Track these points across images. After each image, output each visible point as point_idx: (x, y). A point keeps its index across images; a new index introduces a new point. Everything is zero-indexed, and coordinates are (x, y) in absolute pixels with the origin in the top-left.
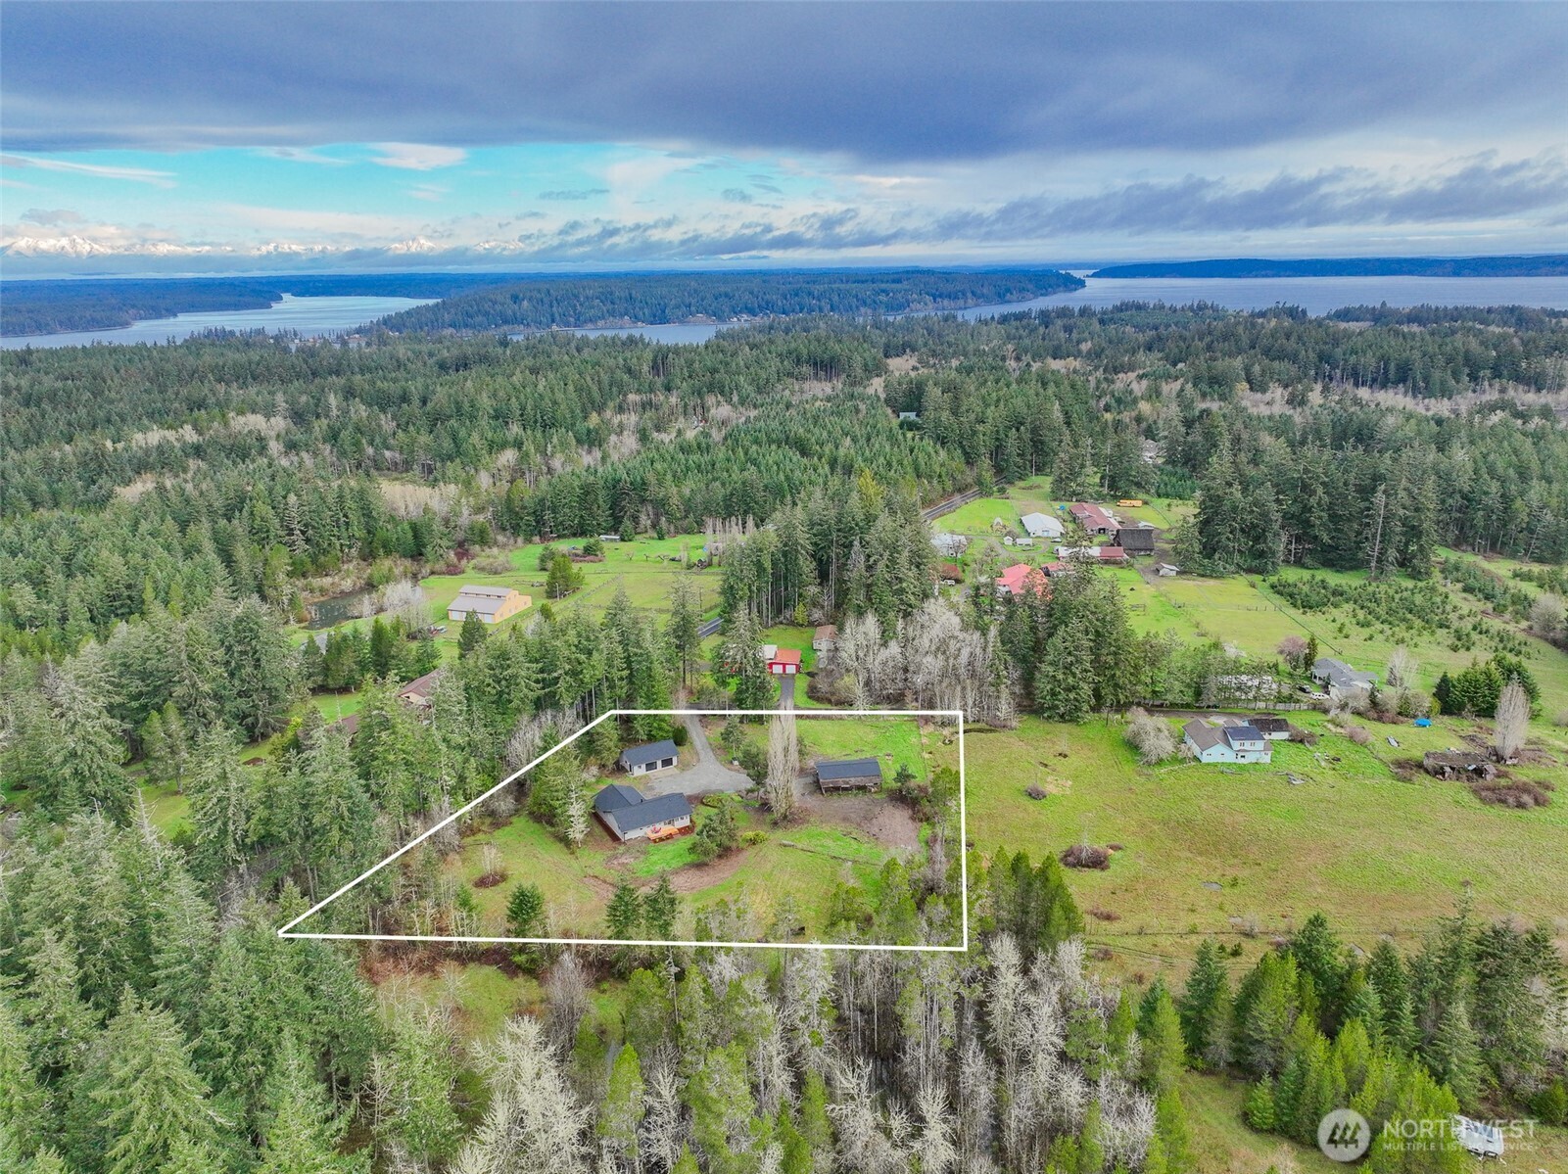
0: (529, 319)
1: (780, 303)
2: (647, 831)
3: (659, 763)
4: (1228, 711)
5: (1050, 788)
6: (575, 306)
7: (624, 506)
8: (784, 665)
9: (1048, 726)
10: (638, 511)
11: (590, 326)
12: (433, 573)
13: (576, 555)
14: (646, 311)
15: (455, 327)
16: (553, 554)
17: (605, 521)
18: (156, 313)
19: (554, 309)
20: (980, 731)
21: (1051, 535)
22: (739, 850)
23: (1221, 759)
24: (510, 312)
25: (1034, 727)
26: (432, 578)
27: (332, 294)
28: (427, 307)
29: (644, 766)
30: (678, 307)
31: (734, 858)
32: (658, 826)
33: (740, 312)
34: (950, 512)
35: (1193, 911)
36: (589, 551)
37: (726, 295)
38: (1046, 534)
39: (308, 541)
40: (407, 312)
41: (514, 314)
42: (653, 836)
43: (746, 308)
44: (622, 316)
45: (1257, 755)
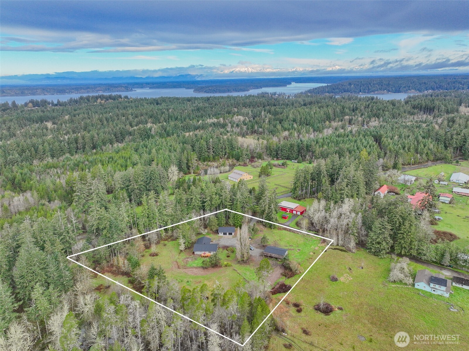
0: (352, 91)
1: (446, 86)
2: (202, 253)
3: (228, 234)
4: (456, 270)
5: (342, 279)
6: (369, 86)
7: (301, 152)
8: (297, 211)
9: (368, 255)
10: (306, 154)
11: (373, 93)
12: (240, 165)
13: (279, 165)
14: (393, 89)
15: (329, 93)
16: (270, 164)
17: (295, 156)
18: (257, 87)
19: (361, 88)
20: (341, 250)
21: (460, 182)
22: (221, 267)
23: (423, 289)
24: (346, 88)
25: (362, 254)
26: (238, 167)
27: (305, 82)
28: (322, 87)
29: (222, 233)
30: (405, 87)
31: (216, 269)
32: (206, 252)
33: (429, 89)
34: (423, 168)
35: (342, 344)
36: (283, 165)
37: (425, 83)
38: (457, 182)
39: (213, 152)
40: (316, 88)
41: (348, 89)
42: (203, 255)
43: (431, 88)
44: (384, 90)
45: (442, 292)
